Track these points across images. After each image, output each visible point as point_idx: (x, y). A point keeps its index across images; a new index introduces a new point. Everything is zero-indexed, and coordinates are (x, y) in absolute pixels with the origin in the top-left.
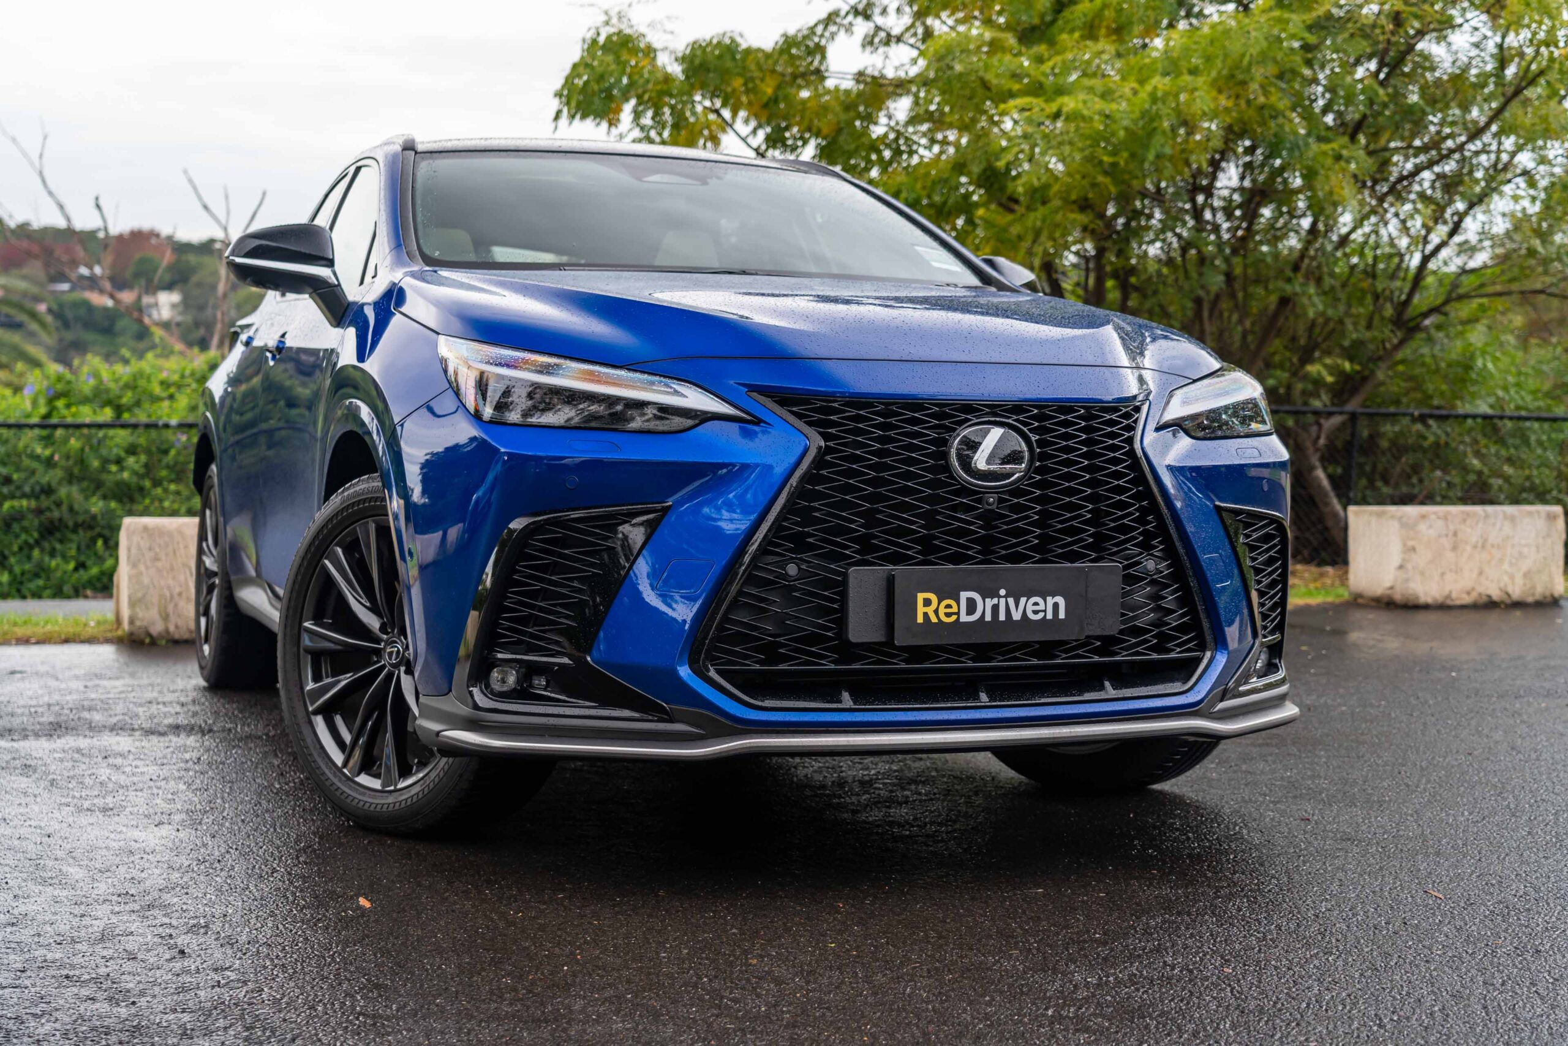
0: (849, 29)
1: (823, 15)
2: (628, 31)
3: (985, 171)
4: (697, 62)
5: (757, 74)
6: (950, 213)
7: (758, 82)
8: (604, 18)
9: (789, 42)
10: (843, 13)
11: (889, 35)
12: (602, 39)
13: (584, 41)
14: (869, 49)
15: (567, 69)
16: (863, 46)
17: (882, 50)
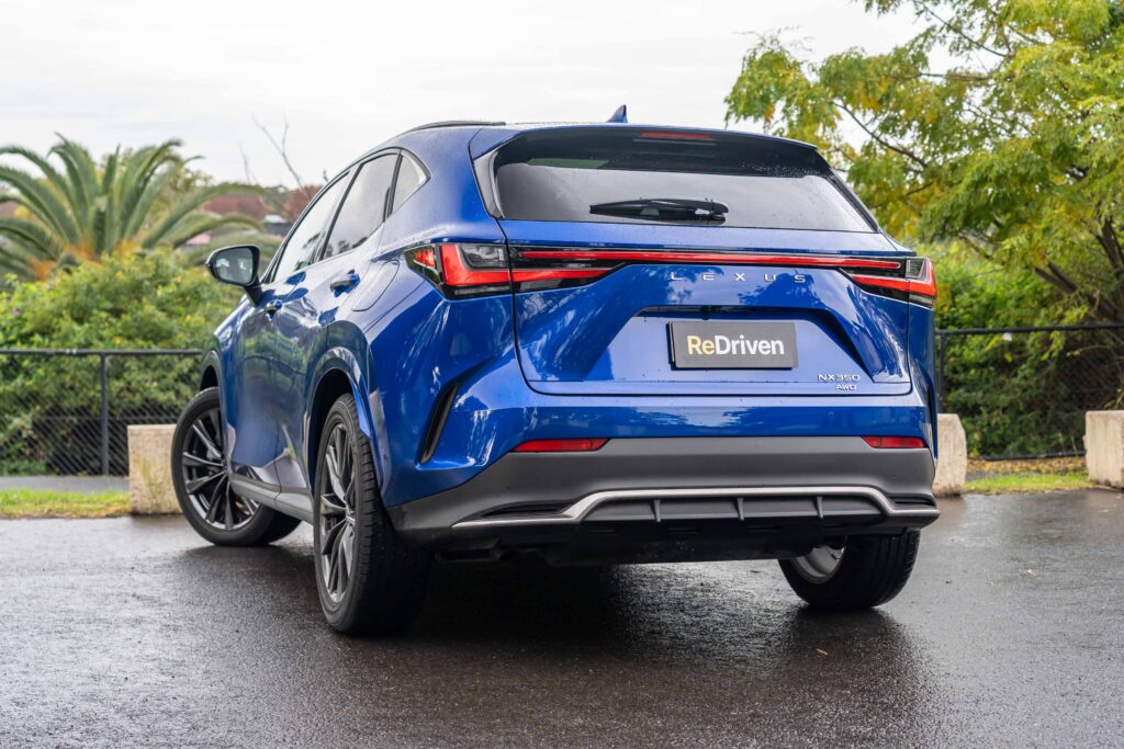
0: (942, 40)
1: (923, 31)
2: (777, 51)
3: (1058, 148)
4: (833, 72)
5: (876, 79)
6: (1032, 181)
7: (877, 84)
8: (761, 41)
9: (899, 54)
10: (938, 29)
11: (971, 41)
12: (758, 57)
13: (744, 59)
14: (955, 53)
15: (735, 80)
16: (951, 51)
17: (966, 52)
